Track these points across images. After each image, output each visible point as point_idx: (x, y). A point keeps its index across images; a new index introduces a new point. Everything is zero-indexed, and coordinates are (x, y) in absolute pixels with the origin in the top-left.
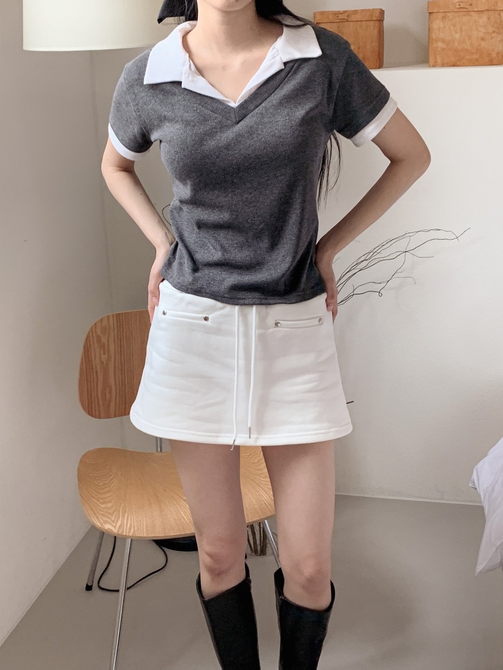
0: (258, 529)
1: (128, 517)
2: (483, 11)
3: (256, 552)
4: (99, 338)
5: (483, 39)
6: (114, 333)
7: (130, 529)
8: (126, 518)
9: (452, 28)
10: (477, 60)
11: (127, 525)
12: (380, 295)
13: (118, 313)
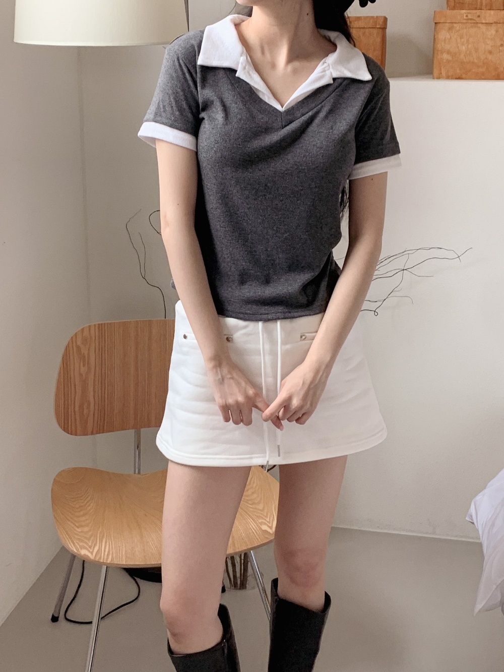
0: (239, 562)
1: (106, 542)
2: (492, 23)
3: (235, 585)
4: (78, 348)
5: (490, 52)
6: (95, 344)
7: (108, 555)
8: (104, 543)
9: (459, 40)
10: (483, 74)
11: (105, 551)
12: (376, 314)
13: (100, 323)
